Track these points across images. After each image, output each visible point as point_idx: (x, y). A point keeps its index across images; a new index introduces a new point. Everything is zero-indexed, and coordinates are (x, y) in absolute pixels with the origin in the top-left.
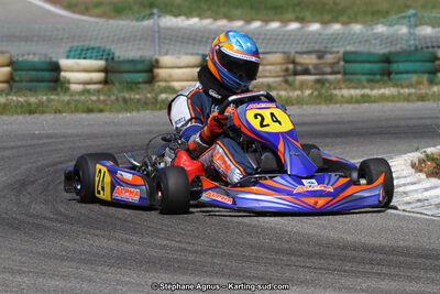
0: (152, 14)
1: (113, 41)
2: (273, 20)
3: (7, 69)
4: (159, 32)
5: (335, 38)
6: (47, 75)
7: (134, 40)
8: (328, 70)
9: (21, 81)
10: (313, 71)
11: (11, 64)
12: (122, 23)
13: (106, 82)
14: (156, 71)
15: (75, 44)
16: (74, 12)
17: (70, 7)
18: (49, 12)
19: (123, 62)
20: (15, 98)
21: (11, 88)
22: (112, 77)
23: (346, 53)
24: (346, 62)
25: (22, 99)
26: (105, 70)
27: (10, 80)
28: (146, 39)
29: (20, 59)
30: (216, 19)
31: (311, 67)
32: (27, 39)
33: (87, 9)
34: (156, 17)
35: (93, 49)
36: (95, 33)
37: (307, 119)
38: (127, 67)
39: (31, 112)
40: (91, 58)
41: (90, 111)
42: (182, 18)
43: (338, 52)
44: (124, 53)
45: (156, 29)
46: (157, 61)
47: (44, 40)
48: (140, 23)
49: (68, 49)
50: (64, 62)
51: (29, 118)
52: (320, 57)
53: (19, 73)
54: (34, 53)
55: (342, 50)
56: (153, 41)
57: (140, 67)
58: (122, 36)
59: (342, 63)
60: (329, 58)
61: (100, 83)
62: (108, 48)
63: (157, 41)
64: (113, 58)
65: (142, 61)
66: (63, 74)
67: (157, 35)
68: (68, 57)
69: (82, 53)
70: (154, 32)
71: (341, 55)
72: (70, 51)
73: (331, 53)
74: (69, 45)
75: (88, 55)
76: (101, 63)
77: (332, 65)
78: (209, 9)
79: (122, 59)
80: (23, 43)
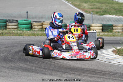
14: (91, 27)
28: (89, 20)
37: (111, 40)
42: (111, 15)
46: (91, 25)
49: (70, 21)
56: (91, 20)
78: (119, 13)
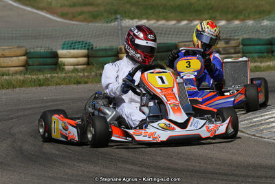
0: (116, 19)
1: (91, 37)
2: (195, 20)
3: (24, 58)
4: (121, 30)
5: (236, 30)
6: (49, 60)
7: (105, 36)
8: (232, 51)
9: (33, 65)
10: (222, 52)
11: (26, 54)
12: (97, 24)
13: (88, 64)
14: (120, 55)
15: (68, 40)
16: (66, 19)
17: (62, 16)
18: (50, 19)
19: (99, 50)
20: (30, 76)
21: (27, 70)
22: (92, 60)
23: (243, 40)
24: (244, 45)
25: (34, 77)
26: (87, 56)
27: (26, 65)
28: (113, 35)
29: (32, 51)
30: (158, 20)
31: (220, 49)
32: (35, 38)
33: (74, 17)
34: (119, 20)
35: (79, 42)
36: (80, 32)
38: (102, 53)
39: (40, 85)
40: (78, 49)
41: (78, 83)
42: (137, 20)
43: (238, 39)
44: (100, 44)
45: (119, 28)
46: (121, 49)
47: (47, 38)
48: (109, 25)
49: (62, 43)
50: (60, 52)
51: (39, 89)
52: (227, 43)
53: (32, 60)
54: (41, 47)
55: (241, 38)
56: (118, 36)
57: (110, 53)
58: (98, 33)
59: (241, 46)
60: (233, 43)
61: (84, 64)
62: (88, 41)
63: (120, 36)
64: (92, 48)
65: (111, 49)
66: (60, 59)
67: (120, 31)
68: (63, 49)
69: (72, 46)
70: (118, 30)
71: (240, 41)
72: (64, 44)
73: (234, 40)
74: (64, 40)
75: (76, 47)
76: (84, 51)
77: (235, 47)
78: (153, 14)
79: (98, 48)
80: (34, 40)
